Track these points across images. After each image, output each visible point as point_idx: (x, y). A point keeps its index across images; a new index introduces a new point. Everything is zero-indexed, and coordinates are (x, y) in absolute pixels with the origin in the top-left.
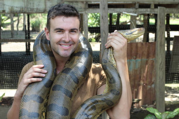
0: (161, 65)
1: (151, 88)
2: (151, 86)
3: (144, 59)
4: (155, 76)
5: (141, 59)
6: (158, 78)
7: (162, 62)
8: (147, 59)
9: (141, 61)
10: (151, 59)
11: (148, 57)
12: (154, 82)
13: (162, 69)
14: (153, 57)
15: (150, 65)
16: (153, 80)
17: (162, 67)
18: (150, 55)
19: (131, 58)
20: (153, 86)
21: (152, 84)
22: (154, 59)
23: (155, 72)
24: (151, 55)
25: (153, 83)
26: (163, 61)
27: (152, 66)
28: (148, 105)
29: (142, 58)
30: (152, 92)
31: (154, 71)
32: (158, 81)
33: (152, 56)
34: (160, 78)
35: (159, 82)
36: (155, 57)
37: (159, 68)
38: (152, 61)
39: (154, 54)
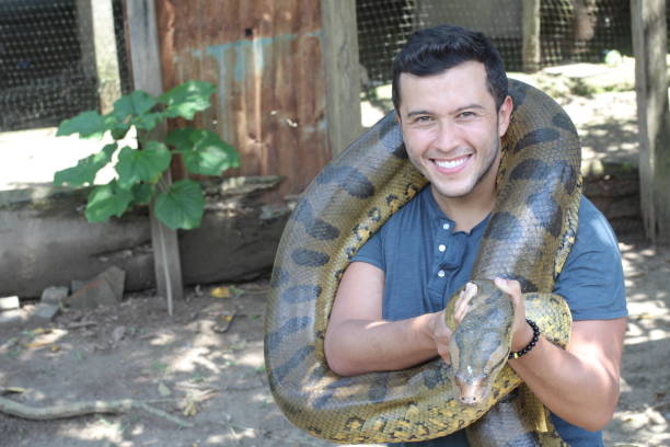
0: (345, 53)
1: (315, 135)
2: (315, 126)
3: (285, 36)
4: (328, 92)
5: (273, 37)
6: (336, 98)
7: (345, 42)
8: (295, 36)
9: (275, 45)
10: (310, 35)
11: (297, 26)
12: (325, 113)
13: (347, 66)
14: (314, 27)
15: (305, 54)
16: (322, 105)
17: (348, 59)
18: (303, 20)
19: (238, 38)
20: (322, 125)
21: (316, 120)
22: (318, 31)
23: (325, 76)
24: (308, 19)
25: (322, 116)
26: (349, 39)
27: (315, 57)
29: (275, 32)
30: (320, 146)
31: (323, 74)
32: (337, 109)
33: (311, 23)
34: (342, 97)
35: (341, 111)
36: (321, 25)
37: (339, 66)
38: (312, 39)
39: (318, 15)
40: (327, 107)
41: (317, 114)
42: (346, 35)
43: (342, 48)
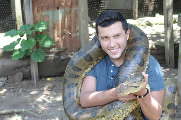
0: (84, 14)
1: (76, 37)
2: (76, 34)
3: (68, 9)
4: (79, 24)
5: (65, 9)
6: (82, 27)
7: (84, 11)
8: (71, 9)
9: (65, 12)
10: (74, 9)
11: (71, 7)
12: (79, 30)
13: (85, 18)
14: (76, 7)
15: (73, 14)
16: (78, 28)
17: (85, 16)
18: (73, 5)
19: (55, 9)
20: (78, 34)
21: (76, 32)
22: (77, 8)
23: (79, 20)
24: (74, 4)
25: (78, 31)
26: (85, 10)
27: (76, 15)
28: (74, 53)
29: (65, 8)
30: (77, 40)
31: (78, 19)
32: (82, 29)
33: (75, 6)
34: (83, 26)
36: (78, 6)
37: (83, 18)
38: (75, 10)
39: (77, 3)
40: (79, 29)
41: (76, 31)
42: (85, 9)
43: (84, 13)
